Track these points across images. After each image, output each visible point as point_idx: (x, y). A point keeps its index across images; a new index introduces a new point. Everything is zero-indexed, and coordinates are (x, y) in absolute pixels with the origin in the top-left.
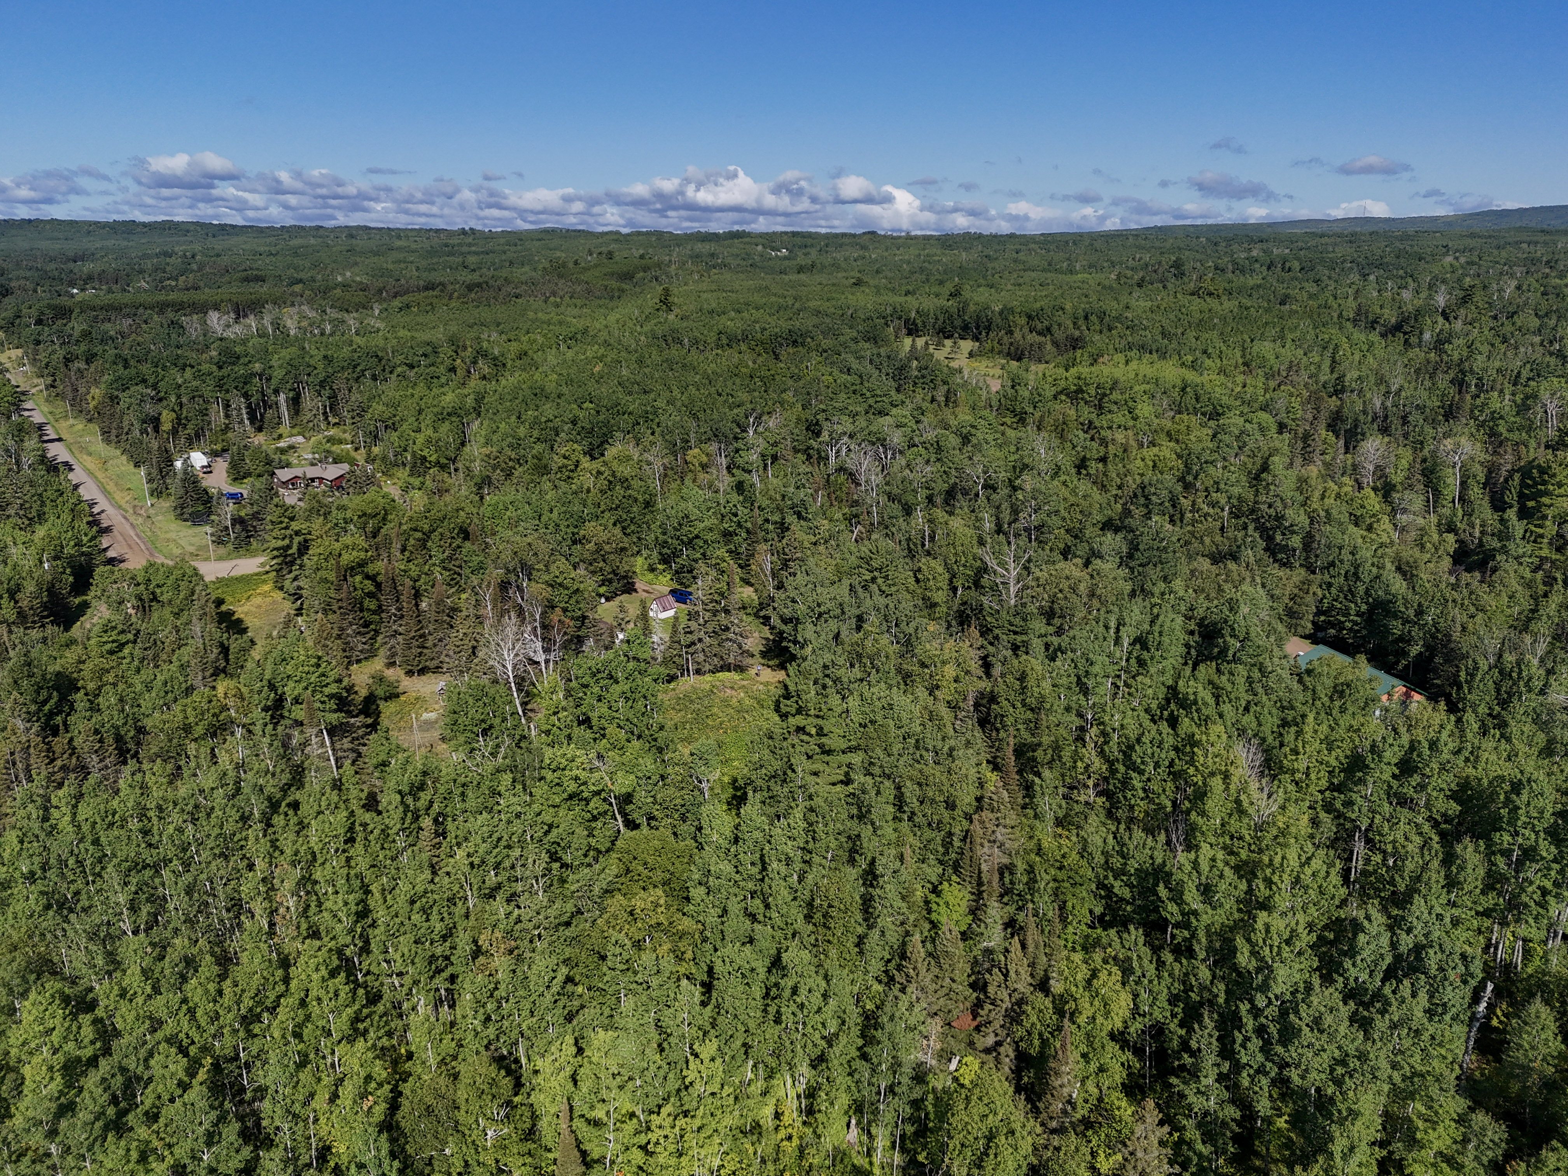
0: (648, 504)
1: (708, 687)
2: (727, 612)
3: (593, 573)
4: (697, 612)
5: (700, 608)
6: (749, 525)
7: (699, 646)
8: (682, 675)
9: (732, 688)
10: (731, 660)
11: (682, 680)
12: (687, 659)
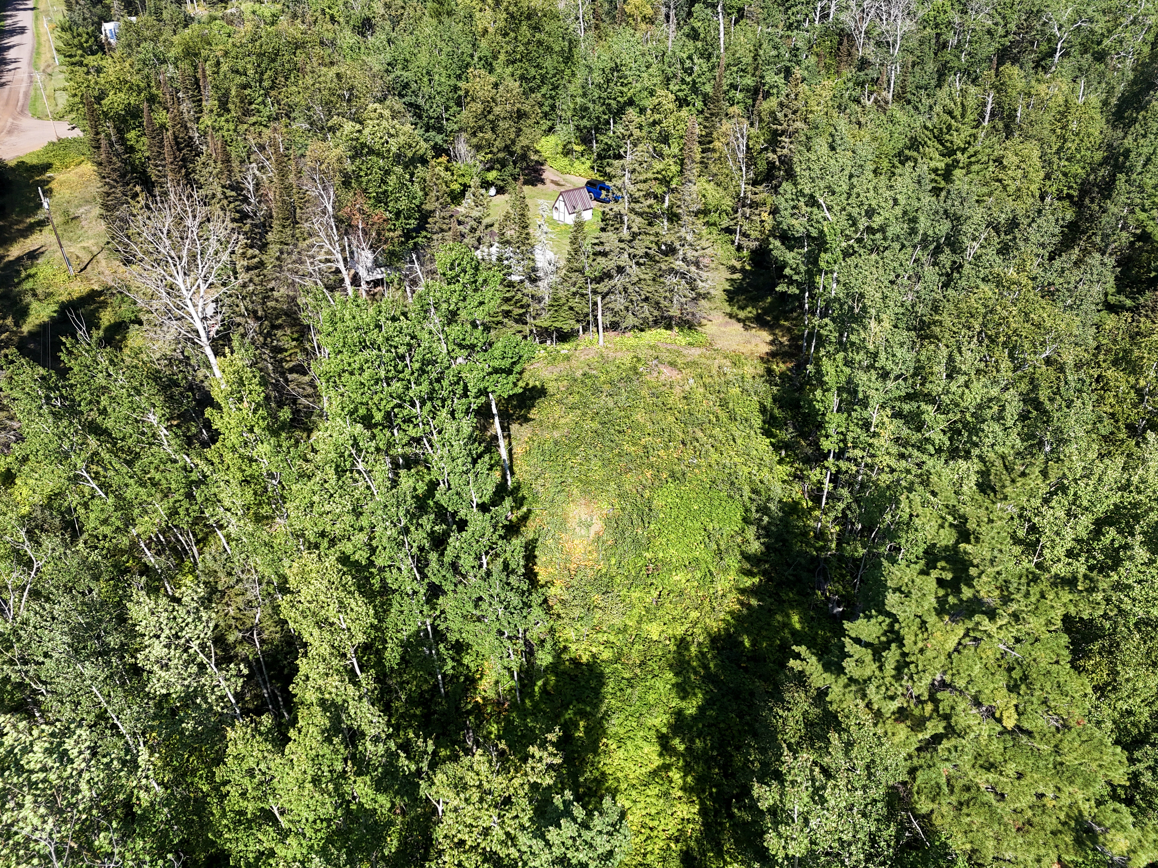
0: (568, 58)
1: (627, 359)
2: (673, 217)
3: (478, 148)
4: (619, 216)
5: (623, 207)
6: (708, 88)
7: (618, 281)
8: (585, 329)
9: (673, 364)
10: (674, 312)
11: (584, 339)
12: (595, 304)
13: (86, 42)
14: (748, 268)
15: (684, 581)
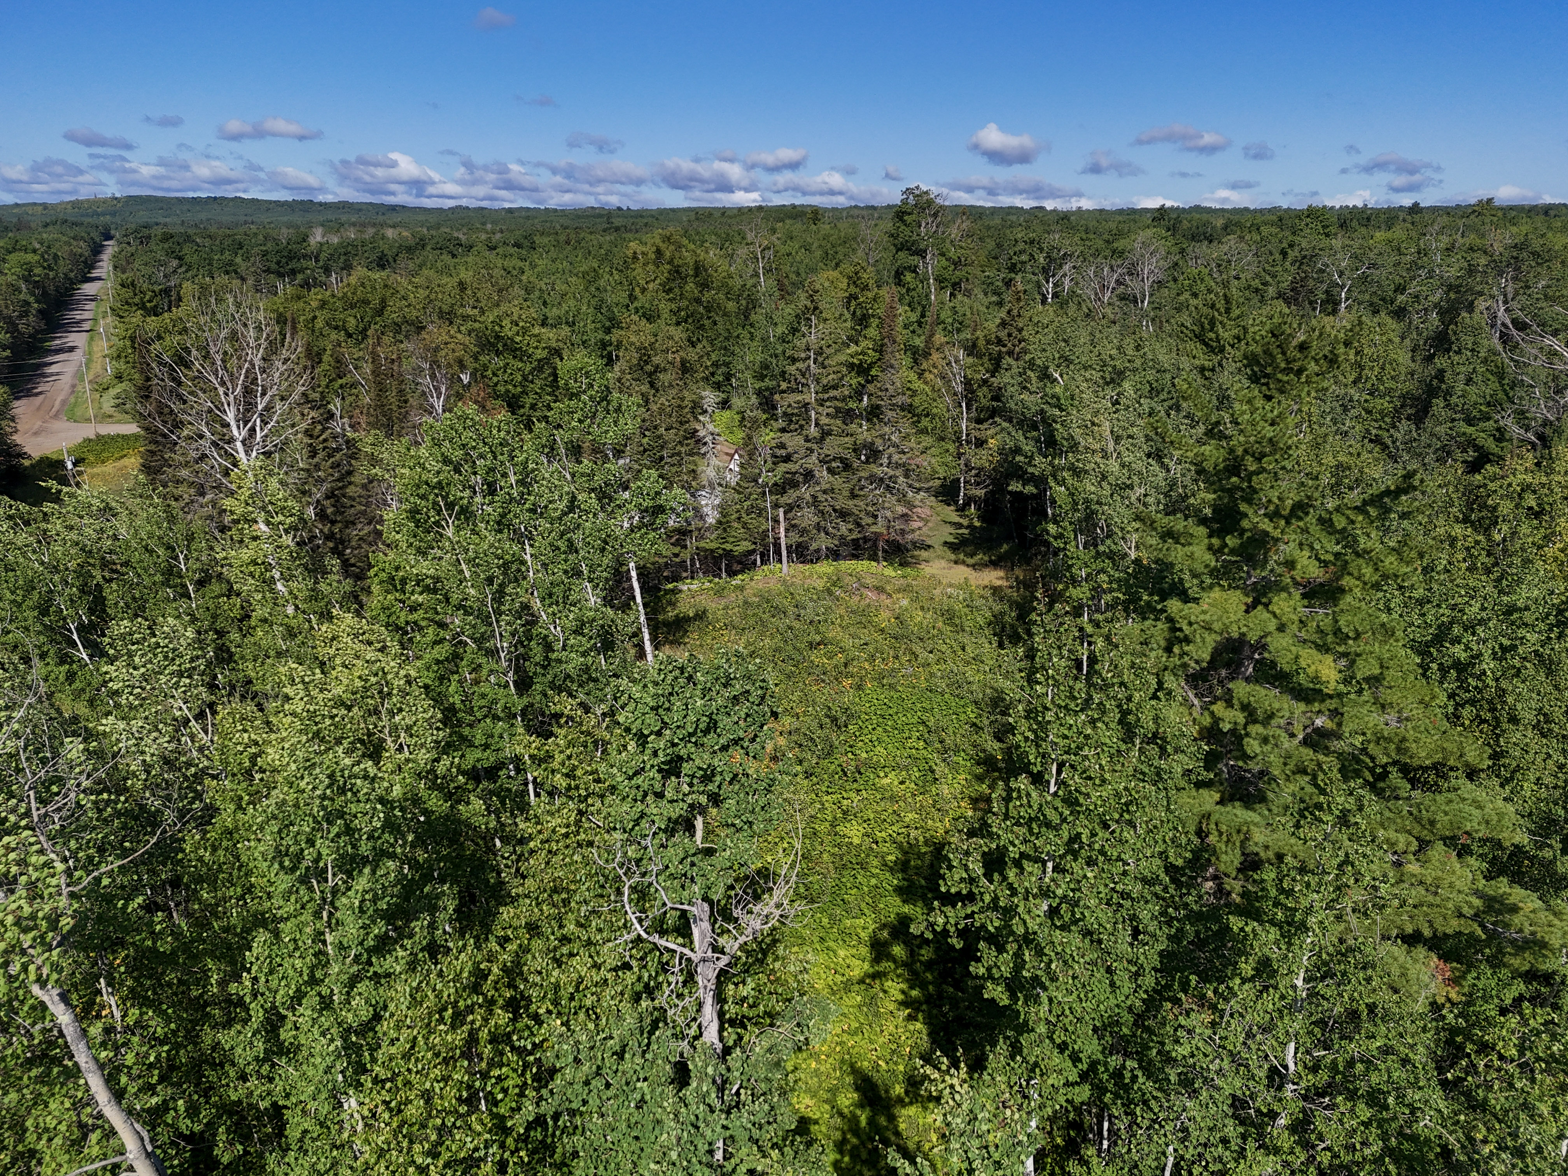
1: (820, 584)
4: (804, 409)
5: (810, 398)
7: (805, 492)
8: (764, 558)
9: (879, 589)
10: (879, 528)
11: (763, 571)
12: (776, 521)
13: (150, 301)
14: (977, 524)
15: (896, 783)
